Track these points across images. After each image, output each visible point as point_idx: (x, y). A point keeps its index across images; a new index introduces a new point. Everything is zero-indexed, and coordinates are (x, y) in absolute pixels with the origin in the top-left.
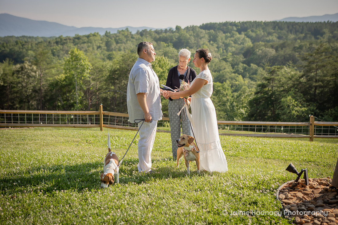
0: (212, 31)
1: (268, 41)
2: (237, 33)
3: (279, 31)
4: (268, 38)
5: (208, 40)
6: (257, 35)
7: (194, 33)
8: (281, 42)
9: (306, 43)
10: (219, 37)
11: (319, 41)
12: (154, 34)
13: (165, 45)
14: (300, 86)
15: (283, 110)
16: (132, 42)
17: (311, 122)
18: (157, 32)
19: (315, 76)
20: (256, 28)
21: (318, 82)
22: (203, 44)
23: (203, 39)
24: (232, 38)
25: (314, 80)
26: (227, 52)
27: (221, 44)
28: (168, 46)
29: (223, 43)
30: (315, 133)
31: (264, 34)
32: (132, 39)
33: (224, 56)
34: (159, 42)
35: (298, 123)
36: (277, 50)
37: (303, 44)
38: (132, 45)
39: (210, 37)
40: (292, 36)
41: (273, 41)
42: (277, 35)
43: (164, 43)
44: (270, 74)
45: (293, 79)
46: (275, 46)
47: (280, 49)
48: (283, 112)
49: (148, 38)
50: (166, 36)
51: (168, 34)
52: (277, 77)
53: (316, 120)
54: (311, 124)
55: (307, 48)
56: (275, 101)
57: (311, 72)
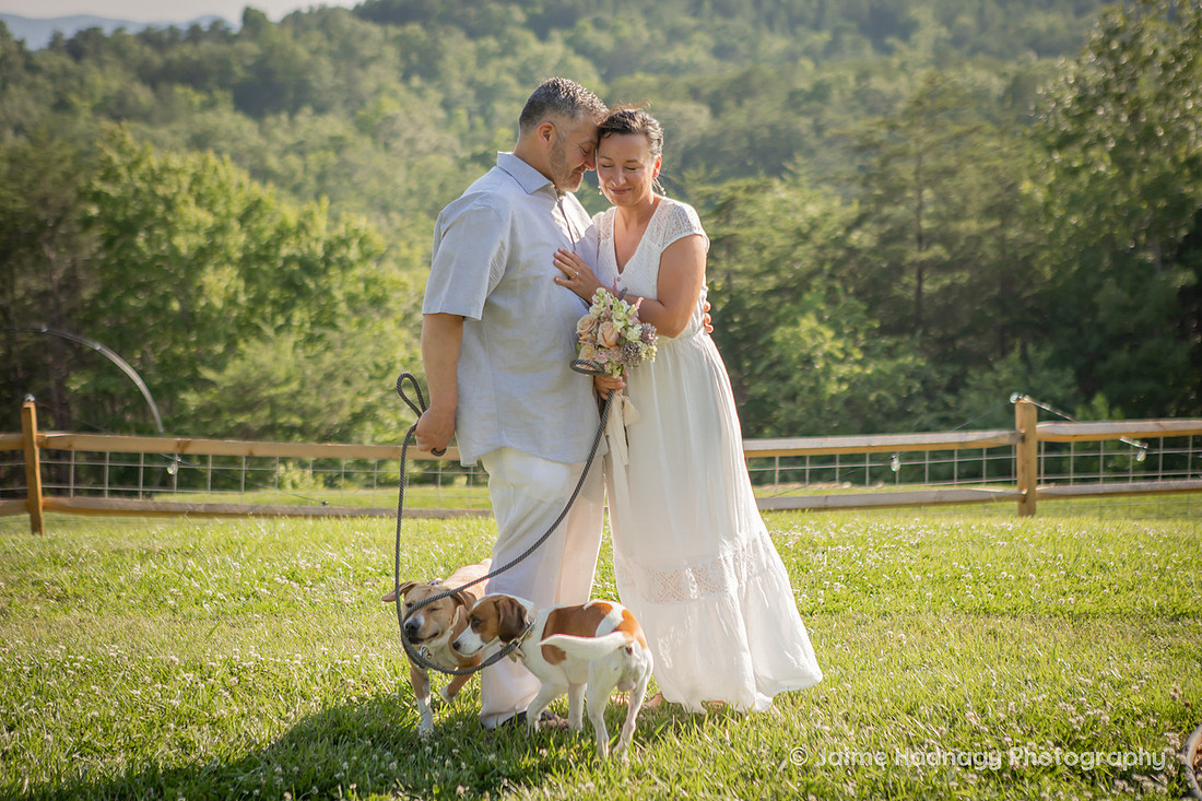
0: (414, 29)
1: (675, 70)
2: (530, 36)
3: (719, 21)
4: (670, 57)
5: (401, 75)
6: (620, 42)
7: (330, 37)
8: (731, 70)
9: (842, 73)
10: (450, 59)
11: (895, 61)
12: (136, 47)
13: (197, 98)
14: (853, 265)
15: (784, 378)
16: (32, 87)
17: (1021, 427)
18: (150, 37)
19: (913, 216)
20: (615, 12)
21: (929, 246)
22: (379, 91)
23: (374, 68)
24: (509, 62)
25: (911, 236)
26: (488, 122)
27: (457, 88)
28: (210, 105)
29: (470, 83)
30: (1043, 478)
31: (652, 37)
32: (28, 77)
33: (474, 142)
34: (163, 87)
35: (964, 434)
36: (716, 109)
37: (827, 75)
38: (30, 105)
39: (405, 56)
40: (776, 44)
41: (693, 67)
42: (709, 40)
43: (190, 91)
44: (713, 221)
45: (818, 238)
46: (707, 91)
47: (730, 104)
48: (785, 388)
49: (108, 69)
50: (195, 57)
51: (206, 46)
52: (744, 232)
53: (1043, 416)
54: (1023, 439)
55: (849, 95)
56: (746, 339)
57: (897, 200)
